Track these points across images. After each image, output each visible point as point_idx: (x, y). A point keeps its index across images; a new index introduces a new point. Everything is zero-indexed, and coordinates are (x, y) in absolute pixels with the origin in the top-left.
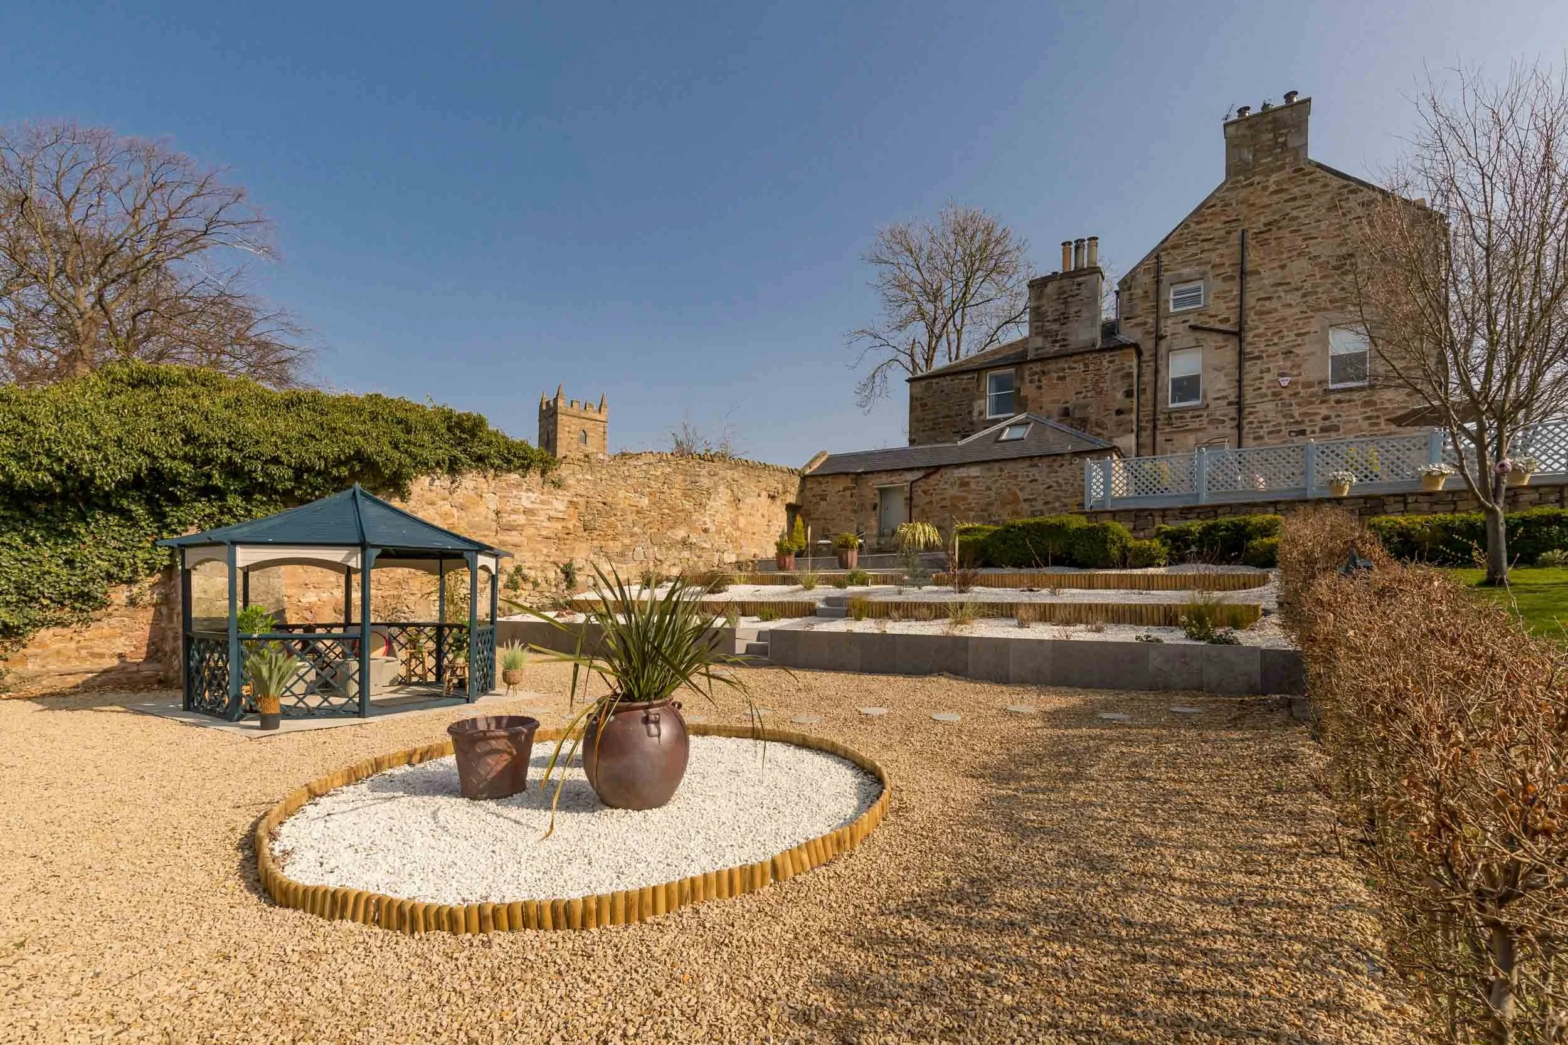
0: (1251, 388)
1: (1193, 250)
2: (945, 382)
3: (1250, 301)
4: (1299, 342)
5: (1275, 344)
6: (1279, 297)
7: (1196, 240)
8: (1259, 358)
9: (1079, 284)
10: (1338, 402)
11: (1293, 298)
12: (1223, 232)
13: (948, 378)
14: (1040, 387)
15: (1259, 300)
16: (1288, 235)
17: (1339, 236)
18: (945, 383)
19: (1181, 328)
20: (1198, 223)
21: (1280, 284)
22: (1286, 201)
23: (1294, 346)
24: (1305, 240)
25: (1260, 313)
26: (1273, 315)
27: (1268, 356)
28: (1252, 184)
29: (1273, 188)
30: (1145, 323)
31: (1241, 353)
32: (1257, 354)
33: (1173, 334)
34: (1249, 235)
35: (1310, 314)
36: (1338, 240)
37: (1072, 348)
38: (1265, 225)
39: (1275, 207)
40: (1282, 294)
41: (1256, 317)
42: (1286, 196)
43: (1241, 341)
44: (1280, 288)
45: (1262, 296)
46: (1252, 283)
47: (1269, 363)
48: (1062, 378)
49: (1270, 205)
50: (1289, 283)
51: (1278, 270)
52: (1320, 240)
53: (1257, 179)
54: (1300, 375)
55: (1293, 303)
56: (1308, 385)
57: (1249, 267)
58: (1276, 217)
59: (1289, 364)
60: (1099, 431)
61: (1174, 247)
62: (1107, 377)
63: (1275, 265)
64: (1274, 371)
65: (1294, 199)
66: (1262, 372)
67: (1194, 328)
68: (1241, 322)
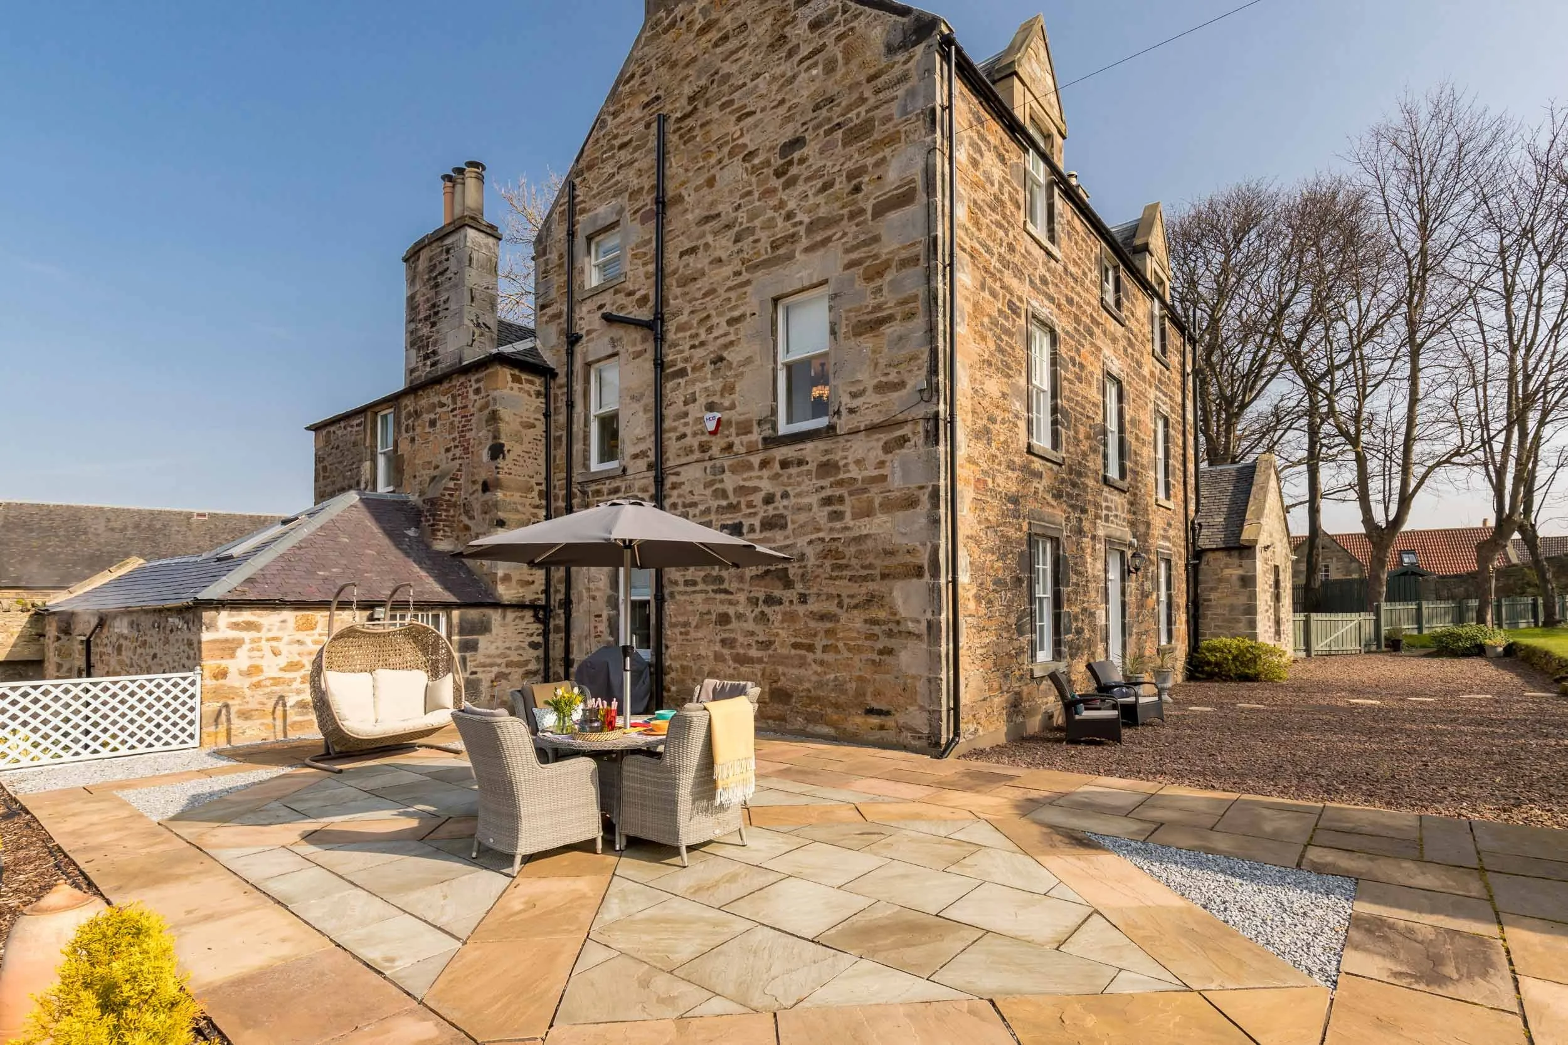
0: (673, 435)
1: (609, 169)
2: (338, 430)
3: (672, 259)
4: (732, 337)
5: (702, 344)
6: (707, 245)
7: (612, 148)
8: (682, 373)
9: (448, 251)
10: (785, 464)
11: (723, 245)
12: (641, 127)
13: (342, 424)
14: (413, 440)
15: (682, 254)
16: (716, 115)
17: (782, 102)
18: (339, 433)
19: (596, 321)
20: (615, 115)
21: (707, 219)
22: (716, 45)
23: (726, 346)
24: (739, 119)
25: (685, 282)
26: (699, 284)
27: (694, 369)
28: (673, 24)
29: (700, 22)
30: (558, 316)
31: (659, 364)
32: (680, 365)
33: (589, 333)
34: (670, 126)
35: (745, 276)
36: (782, 111)
37: (442, 367)
38: (692, 99)
39: (700, 63)
40: (710, 239)
41: (678, 291)
42: (714, 35)
43: (660, 339)
44: (707, 227)
45: (688, 245)
46: (676, 220)
47: (693, 382)
48: (433, 423)
49: (694, 60)
50: (718, 215)
51: (705, 190)
52: (758, 115)
53: (680, 10)
54: (733, 407)
55: (724, 257)
56: (744, 428)
57: (671, 190)
58: (703, 82)
59: (718, 384)
60: (466, 520)
61: (590, 168)
62: (474, 420)
63: (701, 181)
64: (702, 400)
65: (725, 38)
66: (686, 403)
67: (609, 319)
68: (661, 300)
